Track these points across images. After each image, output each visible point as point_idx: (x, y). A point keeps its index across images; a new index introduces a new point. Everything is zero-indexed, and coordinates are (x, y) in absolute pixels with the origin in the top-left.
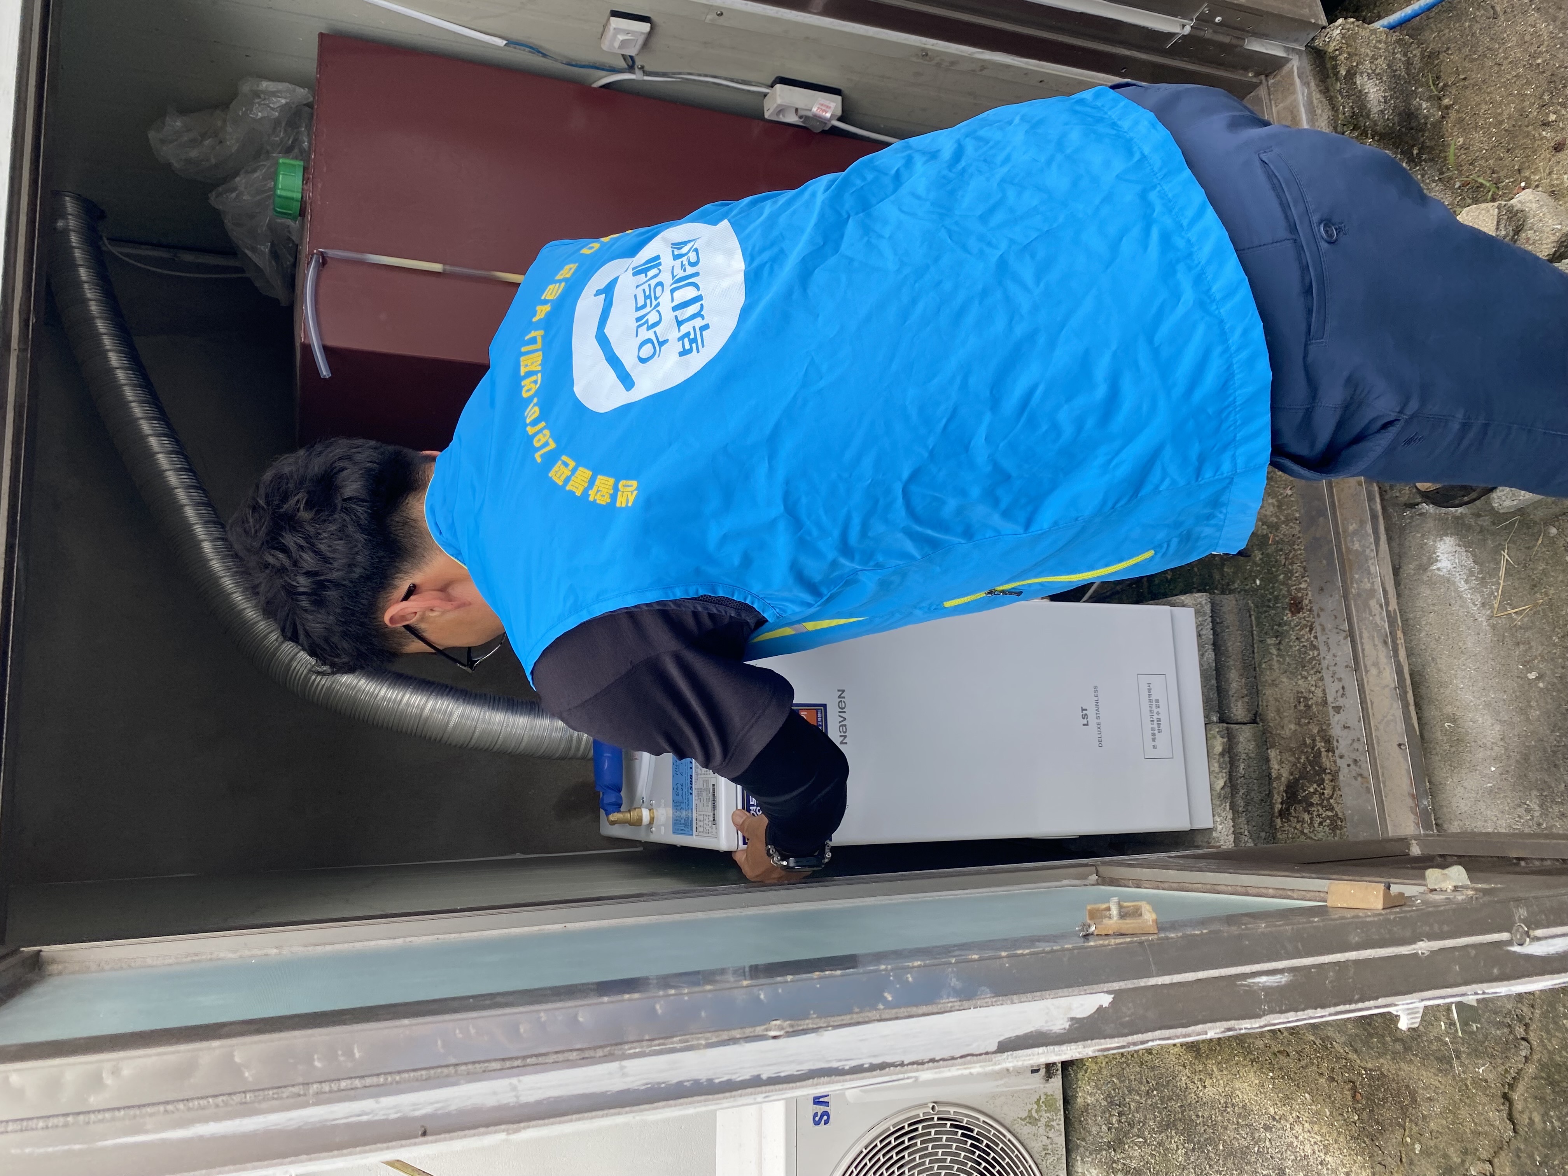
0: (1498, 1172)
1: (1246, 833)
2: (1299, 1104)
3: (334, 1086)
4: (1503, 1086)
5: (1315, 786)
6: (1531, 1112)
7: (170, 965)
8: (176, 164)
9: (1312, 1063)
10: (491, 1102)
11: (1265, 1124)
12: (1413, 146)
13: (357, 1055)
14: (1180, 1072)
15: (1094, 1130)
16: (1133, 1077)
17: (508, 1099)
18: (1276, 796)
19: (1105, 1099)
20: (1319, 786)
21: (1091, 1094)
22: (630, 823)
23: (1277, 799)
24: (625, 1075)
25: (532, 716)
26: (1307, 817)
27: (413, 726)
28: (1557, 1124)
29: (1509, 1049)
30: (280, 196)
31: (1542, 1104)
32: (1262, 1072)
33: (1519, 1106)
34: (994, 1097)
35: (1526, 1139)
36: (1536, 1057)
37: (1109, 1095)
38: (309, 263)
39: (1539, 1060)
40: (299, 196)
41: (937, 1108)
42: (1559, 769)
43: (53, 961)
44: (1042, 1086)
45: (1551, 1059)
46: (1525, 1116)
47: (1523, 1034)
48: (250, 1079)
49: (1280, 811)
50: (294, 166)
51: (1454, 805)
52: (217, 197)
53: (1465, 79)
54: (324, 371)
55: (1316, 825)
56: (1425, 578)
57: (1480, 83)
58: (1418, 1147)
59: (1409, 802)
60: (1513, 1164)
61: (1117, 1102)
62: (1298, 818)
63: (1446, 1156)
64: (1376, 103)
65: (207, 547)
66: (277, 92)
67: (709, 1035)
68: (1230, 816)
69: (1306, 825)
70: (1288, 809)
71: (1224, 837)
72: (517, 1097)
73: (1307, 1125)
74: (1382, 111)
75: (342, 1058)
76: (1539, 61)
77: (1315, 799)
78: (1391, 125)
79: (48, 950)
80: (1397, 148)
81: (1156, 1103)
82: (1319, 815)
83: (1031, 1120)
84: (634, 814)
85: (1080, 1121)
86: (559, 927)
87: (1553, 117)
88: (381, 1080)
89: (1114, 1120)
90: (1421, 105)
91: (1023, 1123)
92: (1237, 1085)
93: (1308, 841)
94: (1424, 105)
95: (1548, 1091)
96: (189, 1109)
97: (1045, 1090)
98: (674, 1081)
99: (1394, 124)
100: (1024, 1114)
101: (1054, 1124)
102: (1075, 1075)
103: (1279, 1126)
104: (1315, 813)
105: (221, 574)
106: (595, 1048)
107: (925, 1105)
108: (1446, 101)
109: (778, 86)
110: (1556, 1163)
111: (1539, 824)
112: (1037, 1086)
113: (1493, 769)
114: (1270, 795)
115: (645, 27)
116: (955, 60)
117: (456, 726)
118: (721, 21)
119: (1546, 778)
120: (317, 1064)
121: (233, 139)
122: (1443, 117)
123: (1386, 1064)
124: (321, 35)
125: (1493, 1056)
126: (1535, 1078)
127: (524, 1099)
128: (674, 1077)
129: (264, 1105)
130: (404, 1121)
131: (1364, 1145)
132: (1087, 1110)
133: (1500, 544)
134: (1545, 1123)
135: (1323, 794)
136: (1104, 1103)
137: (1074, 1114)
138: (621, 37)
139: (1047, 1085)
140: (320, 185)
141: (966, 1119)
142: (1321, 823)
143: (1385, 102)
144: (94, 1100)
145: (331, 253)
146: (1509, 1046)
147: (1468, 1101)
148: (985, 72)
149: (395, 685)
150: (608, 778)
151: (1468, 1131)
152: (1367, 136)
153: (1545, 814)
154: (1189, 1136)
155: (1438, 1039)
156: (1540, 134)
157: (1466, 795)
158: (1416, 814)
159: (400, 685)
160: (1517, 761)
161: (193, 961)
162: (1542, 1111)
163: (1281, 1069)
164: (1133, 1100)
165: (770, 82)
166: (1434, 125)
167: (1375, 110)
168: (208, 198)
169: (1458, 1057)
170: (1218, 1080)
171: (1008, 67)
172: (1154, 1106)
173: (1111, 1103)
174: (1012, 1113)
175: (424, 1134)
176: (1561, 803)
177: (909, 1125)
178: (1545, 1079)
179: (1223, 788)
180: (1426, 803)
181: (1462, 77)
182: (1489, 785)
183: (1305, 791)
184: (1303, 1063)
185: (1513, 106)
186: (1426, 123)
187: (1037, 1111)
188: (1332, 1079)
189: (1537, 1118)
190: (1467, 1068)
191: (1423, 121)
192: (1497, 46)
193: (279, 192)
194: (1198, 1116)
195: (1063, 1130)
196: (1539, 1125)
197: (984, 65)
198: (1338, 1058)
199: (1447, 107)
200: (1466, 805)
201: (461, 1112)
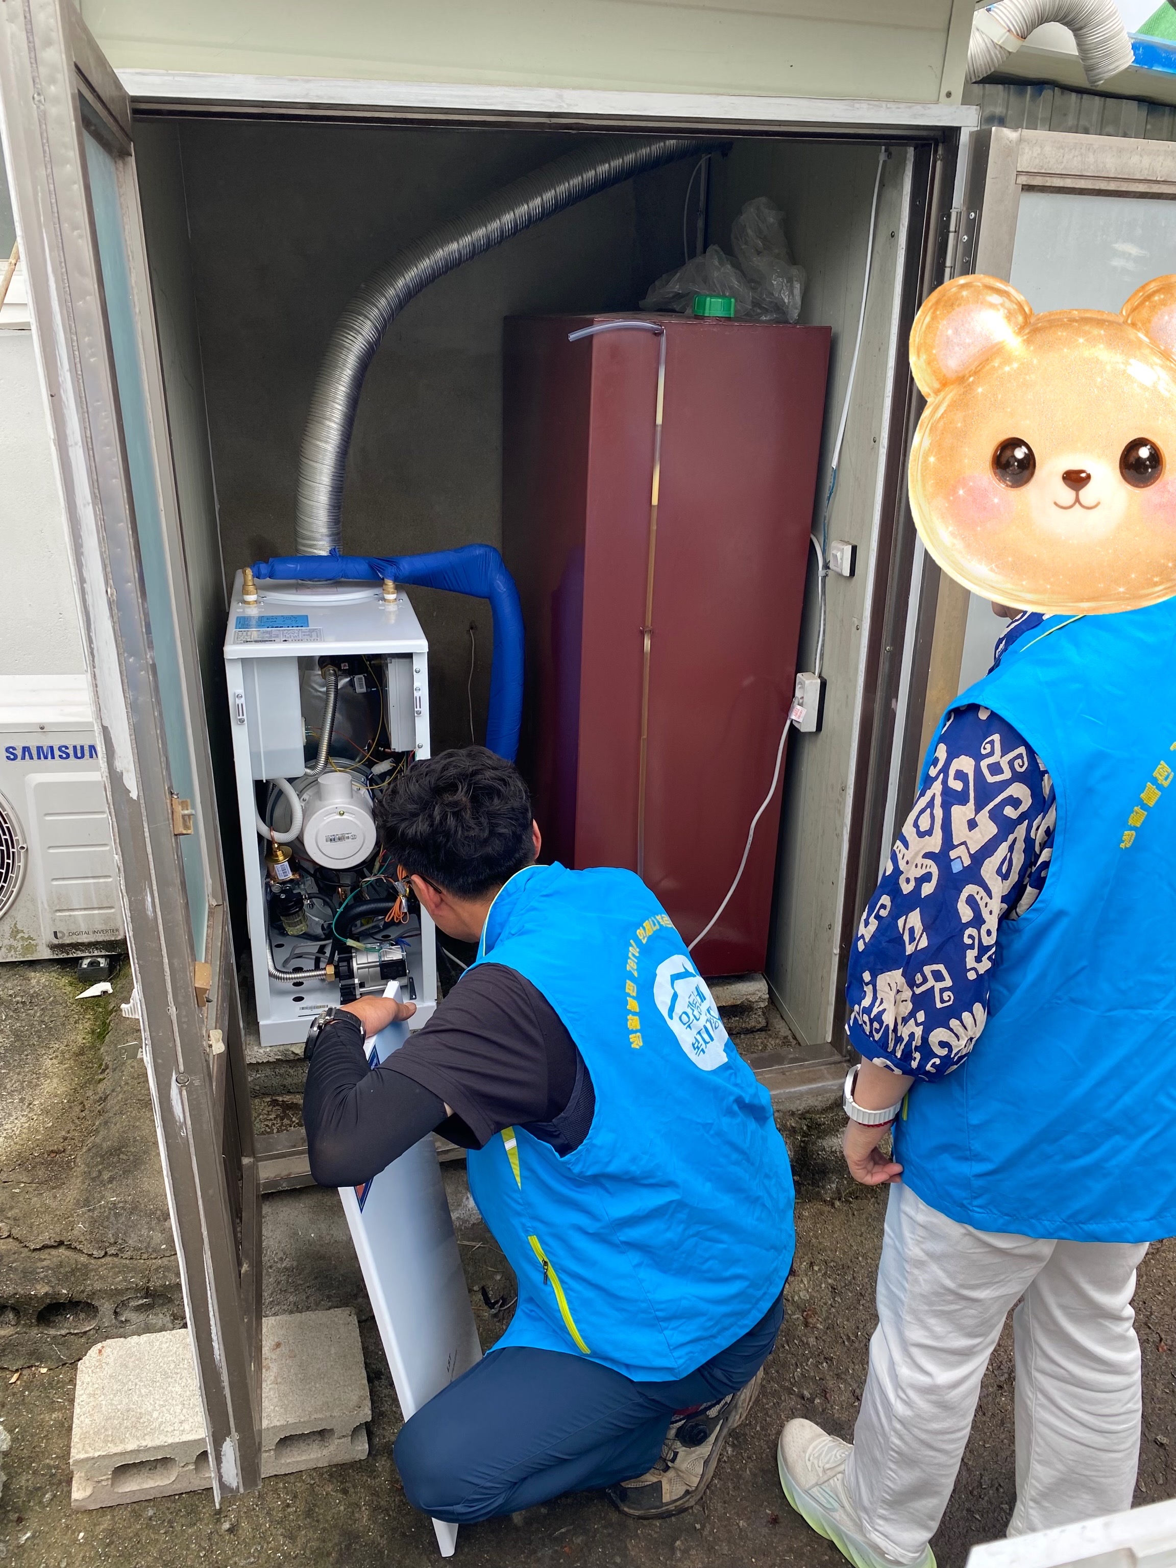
0: (2, 1241)
1: (258, 1075)
2: (43, 1119)
3: (76, 348)
4: (69, 1241)
5: (297, 1121)
6: (50, 1259)
7: (126, 241)
8: (742, 217)
9: (76, 1127)
10: (69, 432)
11: (25, 1098)
12: (800, 1177)
13: (92, 360)
14: (62, 1043)
15: (9, 985)
16: (55, 1011)
17: (71, 441)
18: (288, 1097)
19: (35, 992)
20: (297, 1123)
21: (38, 982)
22: (245, 585)
23: (287, 1098)
24: (84, 506)
25: (327, 507)
26: (272, 1117)
27: (315, 412)
28: (42, 1275)
29: (97, 1242)
30: (705, 300)
31: (56, 1265)
32: (66, 1095)
33: (54, 1252)
34: (33, 901)
35: (29, 1257)
36: (93, 1261)
37: (38, 995)
38: (655, 323)
39: (91, 1263)
40: (706, 315)
41: (22, 851)
42: (313, 1280)
43: (125, 164)
44: (44, 942)
45: (92, 1270)
46: (47, 1256)
47: (110, 1253)
48: (78, 304)
49: (276, 1100)
50: (730, 310)
51: (285, 1209)
52: (716, 251)
53: (854, 1215)
54: (572, 337)
55: (266, 1123)
56: (460, 1189)
57: (849, 1223)
58: (17, 1191)
59: (284, 1173)
60: (9, 1251)
61: (33, 1001)
62: (272, 1111)
63: (11, 1208)
64: (831, 1143)
65: (454, 246)
66: (793, 296)
67: (107, 552)
68: (271, 1060)
69: (265, 1116)
70: (278, 1105)
71: (254, 1053)
72: (71, 446)
73: (27, 1125)
74: (824, 1149)
75: (90, 351)
76: (860, 1258)
77: (286, 1121)
78: (814, 1157)
79: (132, 160)
80: (796, 1162)
81: (35, 1028)
82: (274, 1124)
83: (15, 932)
84: (251, 588)
85: (16, 975)
86: (162, 507)
87: (816, 1268)
88: (80, 373)
89: (18, 999)
90: (833, 1183)
91: (12, 926)
92: (55, 1080)
93: (253, 1118)
94: (834, 1186)
95: (67, 1269)
96: (62, 274)
97: (40, 944)
98: (82, 534)
99: (815, 1159)
100: (20, 928)
101: (12, 953)
102: (53, 971)
103: (25, 1107)
104: (275, 1122)
105: (432, 257)
106: (98, 488)
107: (25, 841)
108: (837, 1203)
109: (819, 681)
110: (11, 1275)
111: (271, 1267)
112: (44, 937)
113: (313, 1235)
114: (289, 1092)
115: (847, 572)
116: (841, 813)
117: (317, 446)
118: (854, 629)
119: (307, 1271)
120: (87, 339)
121: (759, 262)
122: (825, 1201)
123: (81, 1167)
124: (830, 328)
125: (91, 1233)
126: (76, 1261)
127: (70, 449)
128: (84, 534)
129: (65, 312)
130: (58, 385)
131: (15, 1160)
132: (25, 979)
133: (488, 1242)
134: (42, 1268)
135: (291, 1126)
136: (32, 991)
137: (21, 970)
138: (839, 554)
139: (44, 946)
140: (715, 330)
141: (14, 876)
142: (267, 1126)
143: (832, 1152)
144: (66, 226)
145: (663, 339)
146: (100, 1243)
147: (56, 1219)
148: (836, 837)
149: (348, 398)
150: (280, 567)
151: (33, 1220)
152: (803, 1136)
153: (279, 1271)
154: (10, 1050)
155: (103, 1197)
156: (805, 1261)
157: (291, 1217)
158: (275, 1177)
159: (348, 402)
160: (319, 1252)
161: (129, 256)
162: (51, 1266)
163: (70, 1107)
164: (36, 1012)
165: (823, 675)
166: (818, 1193)
167: (825, 1143)
168: (714, 244)
169: (89, 1210)
170: (57, 1067)
171: (840, 854)
172: (32, 1026)
173: (32, 996)
174: (20, 916)
175: (52, 396)
176: (288, 1282)
177: (8, 828)
178: (76, 1267)
179: (293, 1053)
180: (284, 1185)
181: (855, 1213)
182: (300, 1233)
183: (293, 1115)
184: (77, 1121)
185: (829, 1244)
186: (818, 1187)
187: (22, 937)
188: (65, 1139)
189: (45, 1263)
190: (81, 1217)
191: (820, 1184)
192: (876, 1233)
193: (708, 299)
194: (27, 1055)
195: (7, 960)
196: (39, 1264)
197: (839, 836)
198: (83, 1141)
199: (833, 1205)
200: (284, 1217)
201: (63, 415)
